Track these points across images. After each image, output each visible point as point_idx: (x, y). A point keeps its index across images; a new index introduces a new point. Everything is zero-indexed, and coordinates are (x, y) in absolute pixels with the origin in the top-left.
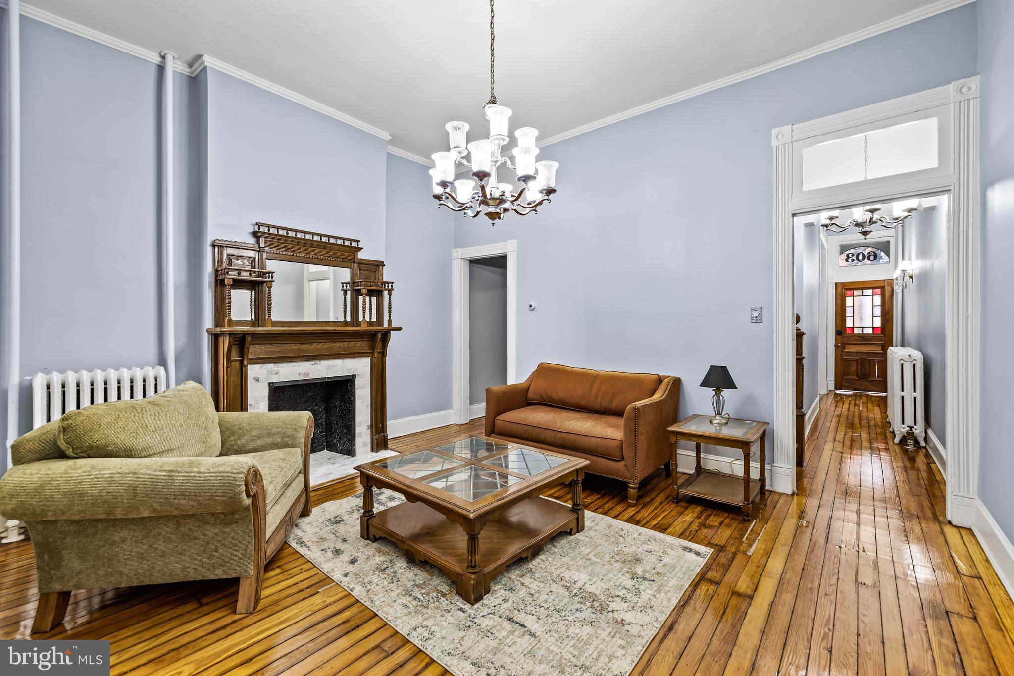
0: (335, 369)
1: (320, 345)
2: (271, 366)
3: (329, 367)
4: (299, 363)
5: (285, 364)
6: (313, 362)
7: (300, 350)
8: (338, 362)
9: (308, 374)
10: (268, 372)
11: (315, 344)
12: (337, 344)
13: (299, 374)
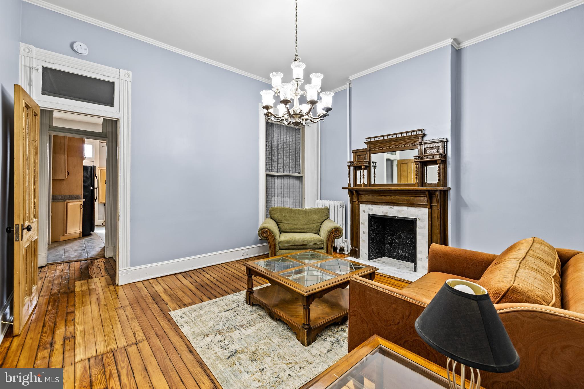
0: (403, 212)
1: (392, 197)
2: (369, 206)
3: (399, 211)
4: (382, 206)
5: (376, 206)
6: (390, 207)
7: (381, 199)
8: (405, 208)
9: (387, 213)
10: (368, 208)
11: (389, 197)
12: (402, 197)
13: (382, 212)
